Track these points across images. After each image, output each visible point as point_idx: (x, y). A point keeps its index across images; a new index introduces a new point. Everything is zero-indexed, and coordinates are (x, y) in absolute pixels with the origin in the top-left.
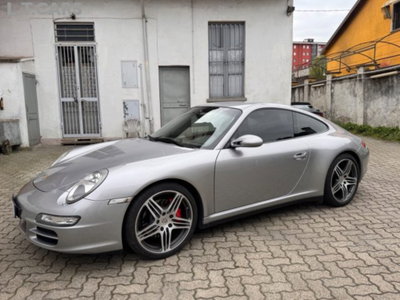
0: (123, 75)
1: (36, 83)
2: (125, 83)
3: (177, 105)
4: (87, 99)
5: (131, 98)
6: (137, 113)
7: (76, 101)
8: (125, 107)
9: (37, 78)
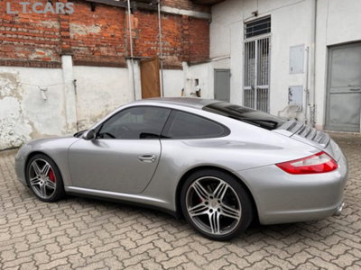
0: (290, 60)
1: (230, 75)
2: (292, 69)
3: (348, 90)
4: (261, 87)
5: (296, 84)
6: (300, 99)
7: (253, 89)
8: (290, 93)
9: (232, 72)
